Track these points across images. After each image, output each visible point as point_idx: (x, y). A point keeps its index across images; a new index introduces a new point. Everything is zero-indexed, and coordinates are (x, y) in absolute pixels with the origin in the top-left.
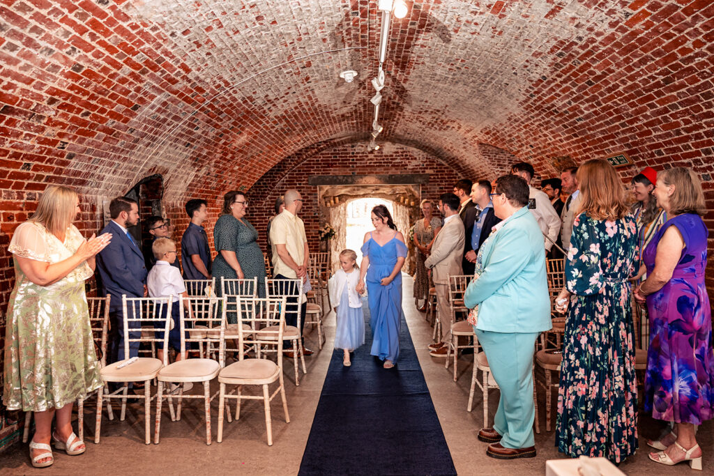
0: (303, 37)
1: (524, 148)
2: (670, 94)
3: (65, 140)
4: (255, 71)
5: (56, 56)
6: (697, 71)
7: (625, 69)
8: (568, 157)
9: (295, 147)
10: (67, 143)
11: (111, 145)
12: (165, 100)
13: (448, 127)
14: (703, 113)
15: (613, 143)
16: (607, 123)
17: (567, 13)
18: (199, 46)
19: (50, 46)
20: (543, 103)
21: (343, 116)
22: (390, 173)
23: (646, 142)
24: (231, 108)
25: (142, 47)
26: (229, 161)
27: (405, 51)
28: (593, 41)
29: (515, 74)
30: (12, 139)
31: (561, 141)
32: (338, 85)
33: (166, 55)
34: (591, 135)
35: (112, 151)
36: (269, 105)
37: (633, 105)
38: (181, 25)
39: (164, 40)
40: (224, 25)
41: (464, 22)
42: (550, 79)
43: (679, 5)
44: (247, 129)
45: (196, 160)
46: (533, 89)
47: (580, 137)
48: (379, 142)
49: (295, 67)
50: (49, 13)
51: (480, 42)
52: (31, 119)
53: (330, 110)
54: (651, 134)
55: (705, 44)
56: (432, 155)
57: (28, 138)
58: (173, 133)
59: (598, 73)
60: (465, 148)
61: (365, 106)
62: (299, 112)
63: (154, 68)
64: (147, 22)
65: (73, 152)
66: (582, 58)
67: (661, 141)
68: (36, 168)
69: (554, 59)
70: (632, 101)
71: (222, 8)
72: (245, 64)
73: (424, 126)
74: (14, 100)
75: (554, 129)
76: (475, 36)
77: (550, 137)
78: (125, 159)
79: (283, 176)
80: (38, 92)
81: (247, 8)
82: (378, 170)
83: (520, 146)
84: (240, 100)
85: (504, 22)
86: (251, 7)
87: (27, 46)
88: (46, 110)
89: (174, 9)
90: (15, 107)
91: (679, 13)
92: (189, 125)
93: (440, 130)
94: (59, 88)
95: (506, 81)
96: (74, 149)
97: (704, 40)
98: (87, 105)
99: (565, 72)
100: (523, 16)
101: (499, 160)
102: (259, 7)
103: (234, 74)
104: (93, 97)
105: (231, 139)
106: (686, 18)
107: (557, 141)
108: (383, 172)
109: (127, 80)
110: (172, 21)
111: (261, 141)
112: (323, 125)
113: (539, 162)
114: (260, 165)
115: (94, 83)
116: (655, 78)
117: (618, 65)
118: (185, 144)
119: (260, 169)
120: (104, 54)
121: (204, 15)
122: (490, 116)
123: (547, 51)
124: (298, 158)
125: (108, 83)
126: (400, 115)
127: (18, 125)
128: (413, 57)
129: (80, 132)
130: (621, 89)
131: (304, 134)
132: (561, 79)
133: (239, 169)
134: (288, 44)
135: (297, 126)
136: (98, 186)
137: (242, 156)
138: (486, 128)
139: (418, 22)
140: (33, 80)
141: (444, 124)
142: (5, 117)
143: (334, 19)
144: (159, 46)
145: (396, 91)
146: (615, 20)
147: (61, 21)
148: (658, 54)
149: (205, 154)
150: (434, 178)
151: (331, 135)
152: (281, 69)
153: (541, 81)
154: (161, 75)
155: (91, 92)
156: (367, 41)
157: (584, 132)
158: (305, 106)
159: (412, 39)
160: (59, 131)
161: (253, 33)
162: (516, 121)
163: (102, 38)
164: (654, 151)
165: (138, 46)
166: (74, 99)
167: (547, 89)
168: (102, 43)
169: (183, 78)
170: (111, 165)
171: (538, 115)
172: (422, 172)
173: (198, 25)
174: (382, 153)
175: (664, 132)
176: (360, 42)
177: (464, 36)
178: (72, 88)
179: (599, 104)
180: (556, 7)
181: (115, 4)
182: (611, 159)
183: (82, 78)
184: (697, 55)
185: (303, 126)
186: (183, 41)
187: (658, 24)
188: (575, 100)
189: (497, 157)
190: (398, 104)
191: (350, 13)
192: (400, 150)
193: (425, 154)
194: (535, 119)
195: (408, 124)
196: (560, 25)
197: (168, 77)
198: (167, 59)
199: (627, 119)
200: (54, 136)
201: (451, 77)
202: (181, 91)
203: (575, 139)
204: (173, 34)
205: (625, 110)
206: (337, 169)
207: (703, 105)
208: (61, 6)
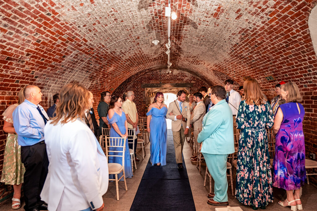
0: (135, 27)
1: (232, 72)
2: (288, 51)
3: (34, 70)
4: (115, 41)
5: (29, 37)
6: (298, 42)
7: (270, 40)
8: (250, 76)
9: (135, 72)
10: (35, 72)
11: (54, 72)
12: (77, 53)
13: (200, 63)
14: (302, 59)
15: (267, 71)
16: (264, 63)
17: (244, 17)
18: (90, 31)
19: (26, 33)
20: (238, 54)
21: (155, 59)
22: (176, 83)
23: (280, 71)
24: (106, 56)
25: (66, 32)
26: (106, 78)
27: (179, 32)
28: (256, 29)
29: (225, 42)
30: (11, 70)
31: (246, 70)
32: (152, 46)
33: (77, 35)
34: (258, 67)
35: (54, 75)
36: (122, 55)
37: (274, 55)
38: (82, 23)
39: (75, 29)
40: (101, 22)
41: (202, 21)
42: (240, 44)
43: (288, 15)
44: (113, 65)
45: (91, 77)
46: (233, 48)
47: (254, 68)
48: (171, 70)
49: (133, 39)
50: (26, 20)
51: (210, 29)
52: (19, 62)
53: (149, 56)
54: (282, 67)
55: (301, 31)
56: (194, 75)
57: (18, 70)
58: (81, 67)
59: (259, 42)
60: (207, 72)
61: (164, 55)
62: (136, 57)
63: (72, 40)
64: (68, 22)
65: (37, 75)
66: (252, 36)
67: (286, 70)
68: (21, 82)
69: (241, 36)
70: (273, 54)
71: (99, 16)
72: (111, 38)
73: (190, 63)
74: (12, 54)
75: (243, 65)
76: (207, 26)
77: (242, 68)
78: (60, 78)
79: (130, 84)
80: (22, 51)
81: (110, 16)
82: (171, 81)
83: (230, 72)
84: (109, 53)
85: (219, 21)
86: (112, 15)
87: (17, 33)
88: (25, 58)
89: (79, 17)
90: (12, 57)
91: (289, 19)
92: (87, 64)
93: (196, 64)
94: (31, 49)
95: (222, 45)
96: (38, 74)
97: (300, 30)
98: (43, 56)
99: (246, 41)
100: (226, 18)
101: (222, 77)
102: (115, 15)
103: (106, 42)
104: (45, 53)
105: (106, 69)
106: (292, 21)
107: (245, 70)
108: (173, 82)
109: (60, 46)
110: (78, 21)
111: (119, 70)
112: (146, 62)
113: (238, 78)
114: (120, 79)
115: (46, 47)
116: (282, 45)
117: (267, 39)
118: (86, 71)
119: (120, 81)
120: (50, 35)
121: (92, 19)
122: (216, 59)
123: (237, 33)
124: (137, 76)
125: (52, 47)
126: (179, 58)
127: (13, 65)
128: (183, 35)
129: (40, 67)
130: (269, 48)
131: (138, 66)
132: (245, 44)
133: (110, 81)
134: (129, 30)
135: (135, 63)
136: (48, 89)
137: (112, 76)
138: (215, 64)
139: (183, 21)
140: (19, 46)
141: (198, 62)
142: (8, 61)
143: (148, 20)
144: (73, 31)
145: (176, 48)
146: (264, 21)
147: (31, 22)
148: (282, 34)
149: (95, 75)
150: (195, 85)
151: (150, 66)
152: (126, 40)
153: (236, 45)
154: (74, 43)
155: (45, 51)
156: (163, 28)
157: (255, 66)
158: (138, 55)
159: (181, 27)
160: (31, 67)
161: (113, 26)
162: (227, 61)
163: (49, 29)
164: (284, 74)
165: (64, 32)
166: (37, 54)
167: (239, 48)
168: (49, 31)
169: (84, 44)
170: (54, 80)
171: (236, 59)
172: (190, 82)
173: (90, 23)
174: (173, 74)
175: (288, 67)
176: (159, 29)
177: (203, 26)
178: (36, 49)
179: (260, 55)
180: (239, 15)
181: (54, 15)
182: (267, 78)
183: (41, 45)
184: (298, 36)
185: (138, 63)
186: (84, 30)
187: (281, 23)
188: (251, 53)
189: (221, 76)
190: (178, 54)
191: (154, 17)
192: (180, 73)
193: (191, 74)
194: (235, 60)
195: (183, 61)
196: (242, 22)
197: (78, 44)
198: (77, 37)
199: (272, 61)
200: (29, 69)
201: (199, 43)
202: (84, 50)
203: (252, 69)
204: (79, 27)
205: (271, 57)
206: (153, 81)
207: (302, 56)
208: (31, 17)
